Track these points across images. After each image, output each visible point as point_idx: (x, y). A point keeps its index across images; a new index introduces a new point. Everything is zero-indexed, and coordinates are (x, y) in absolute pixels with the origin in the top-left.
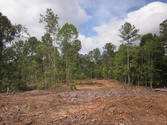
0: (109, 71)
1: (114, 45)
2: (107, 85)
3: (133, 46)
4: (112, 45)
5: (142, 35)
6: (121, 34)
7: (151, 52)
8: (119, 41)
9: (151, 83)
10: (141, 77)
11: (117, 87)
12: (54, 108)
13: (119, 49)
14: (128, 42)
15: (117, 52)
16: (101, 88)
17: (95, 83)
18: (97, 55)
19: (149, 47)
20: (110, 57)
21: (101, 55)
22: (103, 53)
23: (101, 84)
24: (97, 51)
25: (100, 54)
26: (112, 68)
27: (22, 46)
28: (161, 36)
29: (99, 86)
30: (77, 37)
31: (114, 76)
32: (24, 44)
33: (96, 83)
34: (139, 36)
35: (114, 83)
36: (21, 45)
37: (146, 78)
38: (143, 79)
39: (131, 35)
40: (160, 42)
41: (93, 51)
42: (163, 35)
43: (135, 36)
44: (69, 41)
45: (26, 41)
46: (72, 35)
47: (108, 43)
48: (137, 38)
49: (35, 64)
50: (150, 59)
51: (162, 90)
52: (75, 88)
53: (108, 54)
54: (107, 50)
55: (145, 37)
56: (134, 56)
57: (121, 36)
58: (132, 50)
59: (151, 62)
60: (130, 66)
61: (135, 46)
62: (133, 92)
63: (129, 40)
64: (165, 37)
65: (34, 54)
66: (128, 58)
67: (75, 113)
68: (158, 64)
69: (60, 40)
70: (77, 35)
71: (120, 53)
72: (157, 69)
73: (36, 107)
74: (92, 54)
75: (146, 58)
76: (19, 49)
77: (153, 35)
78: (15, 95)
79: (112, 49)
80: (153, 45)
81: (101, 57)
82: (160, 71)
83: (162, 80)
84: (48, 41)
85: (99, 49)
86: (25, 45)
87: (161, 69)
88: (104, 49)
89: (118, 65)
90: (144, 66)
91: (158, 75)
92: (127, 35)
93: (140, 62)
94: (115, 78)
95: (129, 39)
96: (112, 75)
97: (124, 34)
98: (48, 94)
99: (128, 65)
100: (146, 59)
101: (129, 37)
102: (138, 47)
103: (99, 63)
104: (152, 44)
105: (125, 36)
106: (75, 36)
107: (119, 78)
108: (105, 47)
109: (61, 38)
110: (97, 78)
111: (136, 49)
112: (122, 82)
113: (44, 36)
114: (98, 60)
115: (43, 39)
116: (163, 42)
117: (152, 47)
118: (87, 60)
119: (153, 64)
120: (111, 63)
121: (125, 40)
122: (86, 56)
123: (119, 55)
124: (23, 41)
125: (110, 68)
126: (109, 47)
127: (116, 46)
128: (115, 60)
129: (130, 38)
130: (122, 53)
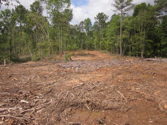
0: (101, 42)
1: (106, 15)
2: (99, 56)
3: (126, 16)
4: (104, 15)
5: (137, 4)
6: (114, 3)
7: (144, 23)
8: (113, 11)
9: (142, 53)
10: (133, 48)
11: (109, 57)
12: (65, 77)
13: (111, 20)
14: (122, 12)
15: (109, 23)
16: (94, 58)
17: (87, 54)
18: (88, 26)
19: (142, 17)
20: (102, 28)
21: (92, 26)
22: (94, 24)
23: (93, 55)
24: (88, 21)
25: (91, 24)
26: (103, 39)
27: (9, 16)
28: (155, 5)
29: (92, 57)
30: (69, 5)
31: (106, 47)
32: (11, 13)
33: (89, 54)
34: (133, 6)
35: (106, 54)
36: (8, 14)
37: (137, 49)
38: (134, 50)
39: (125, 4)
40: (153, 12)
41: (84, 22)
42: (158, 4)
43: (129, 5)
44: (61, 10)
45: (13, 10)
46: (64, 4)
47: (100, 13)
48: (131, 7)
49: (24, 35)
50: (142, 29)
51: (153, 59)
52: (70, 59)
53: (100, 25)
54: (99, 20)
55: (139, 7)
56: (127, 26)
57: (114, 5)
58: (124, 20)
59: (143, 32)
60: (123, 36)
61: (127, 16)
62: (130, 62)
63: (123, 10)
64: (159, 7)
65: (23, 24)
66: (121, 29)
67: (87, 81)
68: (150, 35)
69: (50, 9)
70: (69, 4)
71: (112, 23)
72: (149, 39)
73: (45, 77)
74: (83, 25)
75: (139, 28)
76: (7, 18)
77: (147, 5)
78: (13, 66)
79: (104, 19)
80: (147, 16)
81: (92, 28)
82: (152, 41)
83: (152, 51)
84: (37, 10)
85: (90, 19)
86: (13, 15)
87: (152, 40)
88: (96, 19)
89: (110, 35)
90: (137, 37)
91: (150, 46)
92: (121, 4)
93: (133, 33)
94: (107, 49)
95: (122, 8)
96: (103, 46)
97: (118, 3)
98: (47, 65)
99: (121, 35)
100: (139, 30)
101: (122, 7)
102: (131, 17)
103: (90, 34)
104: (145, 14)
105: (119, 6)
106: (67, 4)
107: (110, 49)
108: (97, 18)
109: (52, 7)
110: (87, 49)
111: (128, 19)
112: (113, 53)
113: (33, 4)
114: (89, 31)
115: (32, 8)
116: (157, 12)
117: (145, 18)
118: (78, 31)
119: (145, 35)
120: (102, 34)
121: (118, 9)
122: (77, 26)
123: (111, 26)
124: (10, 10)
125: (102, 39)
126: (101, 17)
127: (108, 16)
128: (107, 31)
129: (124, 7)
130: (115, 24)
